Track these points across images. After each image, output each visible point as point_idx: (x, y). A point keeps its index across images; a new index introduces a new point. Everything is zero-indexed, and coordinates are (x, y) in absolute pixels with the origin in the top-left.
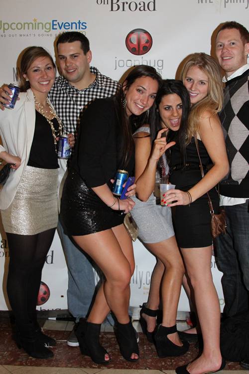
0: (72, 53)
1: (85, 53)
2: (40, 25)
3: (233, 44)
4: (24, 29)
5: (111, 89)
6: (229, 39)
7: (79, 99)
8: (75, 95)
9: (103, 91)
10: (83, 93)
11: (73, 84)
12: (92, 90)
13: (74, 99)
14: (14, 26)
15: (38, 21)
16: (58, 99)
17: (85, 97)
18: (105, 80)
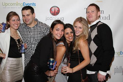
0: (27, 14)
1: (32, 14)
2: (19, 4)
3: (93, 12)
4: (13, 5)
5: (43, 27)
6: (92, 10)
7: (31, 31)
8: (29, 29)
9: (40, 27)
10: (33, 28)
11: (28, 26)
12: (36, 27)
13: (29, 31)
14: (9, 4)
15: (18, 3)
16: (23, 31)
17: (33, 30)
18: (41, 23)
